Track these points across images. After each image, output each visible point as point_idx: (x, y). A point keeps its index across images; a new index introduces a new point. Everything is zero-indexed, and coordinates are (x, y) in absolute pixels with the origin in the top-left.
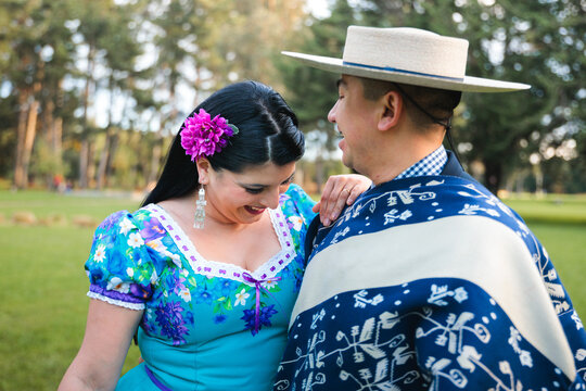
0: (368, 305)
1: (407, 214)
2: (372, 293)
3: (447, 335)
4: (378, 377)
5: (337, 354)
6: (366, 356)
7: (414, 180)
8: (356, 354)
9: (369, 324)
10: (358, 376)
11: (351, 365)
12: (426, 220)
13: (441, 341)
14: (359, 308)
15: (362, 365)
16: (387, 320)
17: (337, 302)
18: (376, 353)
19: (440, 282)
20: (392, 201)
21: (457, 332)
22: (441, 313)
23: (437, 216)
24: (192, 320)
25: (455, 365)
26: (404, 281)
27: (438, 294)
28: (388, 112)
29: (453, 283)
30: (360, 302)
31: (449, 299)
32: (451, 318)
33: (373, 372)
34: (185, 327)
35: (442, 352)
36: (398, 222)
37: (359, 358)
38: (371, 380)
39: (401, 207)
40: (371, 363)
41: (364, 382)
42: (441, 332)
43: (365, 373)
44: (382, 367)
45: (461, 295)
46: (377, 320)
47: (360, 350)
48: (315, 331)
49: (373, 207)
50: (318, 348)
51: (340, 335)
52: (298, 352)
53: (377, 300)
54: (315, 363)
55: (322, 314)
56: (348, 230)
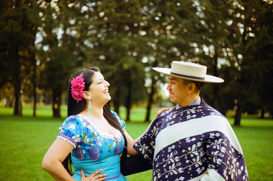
0: (191, 141)
1: (194, 116)
2: (191, 138)
3: (216, 145)
4: (198, 160)
5: (185, 156)
6: (194, 155)
7: (194, 106)
8: (191, 155)
9: (194, 146)
10: (192, 161)
11: (190, 158)
12: (201, 117)
13: (214, 147)
14: (188, 143)
15: (193, 158)
16: (199, 144)
17: (179, 142)
18: (196, 154)
19: (212, 132)
20: (188, 112)
21: (219, 144)
22: (213, 140)
23: (204, 116)
24: (102, 152)
25: (220, 152)
26: (201, 133)
27: (212, 135)
29: (215, 132)
30: (188, 141)
31: (215, 136)
32: (216, 141)
33: (196, 159)
34: (99, 155)
35: (216, 150)
36: (192, 118)
37: (192, 156)
38: (196, 161)
39: (192, 114)
40: (195, 157)
41: (194, 162)
42: (214, 145)
43: (194, 160)
44: (198, 157)
45: (218, 135)
46: (196, 144)
47: (192, 153)
48: (171, 152)
49: (182, 115)
50: (175, 156)
51: (184, 151)
52: (163, 160)
53: (194, 139)
54: (175, 161)
55: (173, 147)
56: (174, 122)
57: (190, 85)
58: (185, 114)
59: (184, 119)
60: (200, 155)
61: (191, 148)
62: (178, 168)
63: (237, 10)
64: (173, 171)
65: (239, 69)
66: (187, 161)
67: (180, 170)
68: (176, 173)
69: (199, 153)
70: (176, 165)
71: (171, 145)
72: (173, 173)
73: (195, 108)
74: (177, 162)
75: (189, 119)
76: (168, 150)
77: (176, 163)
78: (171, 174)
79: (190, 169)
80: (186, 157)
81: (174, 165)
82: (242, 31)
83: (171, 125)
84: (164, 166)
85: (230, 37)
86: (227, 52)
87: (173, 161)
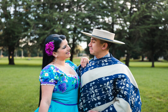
0: (106, 80)
1: (107, 64)
2: (106, 77)
3: (122, 83)
6: (108, 88)
7: (106, 58)
9: (108, 83)
10: (106, 92)
11: (105, 90)
13: (121, 84)
14: (104, 80)
15: (107, 90)
16: (111, 81)
17: (98, 80)
18: (110, 88)
19: (120, 74)
20: (103, 62)
21: (124, 82)
22: (120, 79)
23: (113, 64)
24: (68, 86)
25: (126, 87)
26: (112, 74)
28: (104, 46)
29: (122, 74)
30: (104, 79)
31: (121, 77)
32: (122, 80)
33: (109, 91)
34: (66, 88)
35: (122, 85)
36: (106, 65)
37: (107, 89)
38: (109, 93)
39: (105, 63)
40: (108, 89)
41: (107, 93)
43: (108, 91)
45: (123, 76)
46: (110, 82)
48: (92, 86)
49: (98, 63)
50: (95, 89)
51: (101, 86)
52: (87, 91)
53: (108, 78)
54: (95, 92)
55: (94, 83)
56: (93, 67)
57: (104, 44)
58: (101, 63)
59: (100, 65)
60: (111, 88)
61: (106, 84)
62: (97, 96)
64: (93, 98)
66: (103, 92)
67: (98, 98)
68: (95, 100)
69: (111, 87)
70: (95, 95)
71: (92, 82)
72: (94, 100)
73: (107, 59)
75: (104, 66)
76: (90, 85)
77: (95, 93)
78: (93, 100)
79: (105, 97)
80: (102, 90)
81: (94, 94)
83: (91, 69)
84: (88, 95)
87: (93, 92)
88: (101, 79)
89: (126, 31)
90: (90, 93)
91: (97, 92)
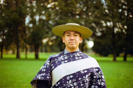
0: (84, 73)
10: (85, 84)
14: (83, 73)
15: (86, 82)
16: (89, 74)
17: (77, 73)
20: (76, 56)
25: (102, 78)
30: (82, 72)
32: (97, 73)
36: (79, 59)
37: (85, 81)
38: (87, 85)
39: (78, 57)
44: (88, 82)
47: (85, 80)
48: (70, 80)
49: (72, 57)
50: (73, 82)
51: (80, 79)
52: (64, 85)
53: (86, 71)
54: (74, 85)
55: (71, 76)
56: (67, 61)
58: (74, 57)
59: (74, 59)
61: (85, 77)
63: (123, 4)
65: (125, 33)
66: (82, 85)
69: (88, 79)
71: (69, 75)
74: (75, 86)
75: (78, 60)
76: (67, 78)
80: (81, 83)
82: (126, 14)
83: (65, 63)
85: (120, 18)
86: (119, 25)
87: (72, 85)
88: (79, 72)
89: (124, 33)
90: (68, 86)
91: (77, 85)
